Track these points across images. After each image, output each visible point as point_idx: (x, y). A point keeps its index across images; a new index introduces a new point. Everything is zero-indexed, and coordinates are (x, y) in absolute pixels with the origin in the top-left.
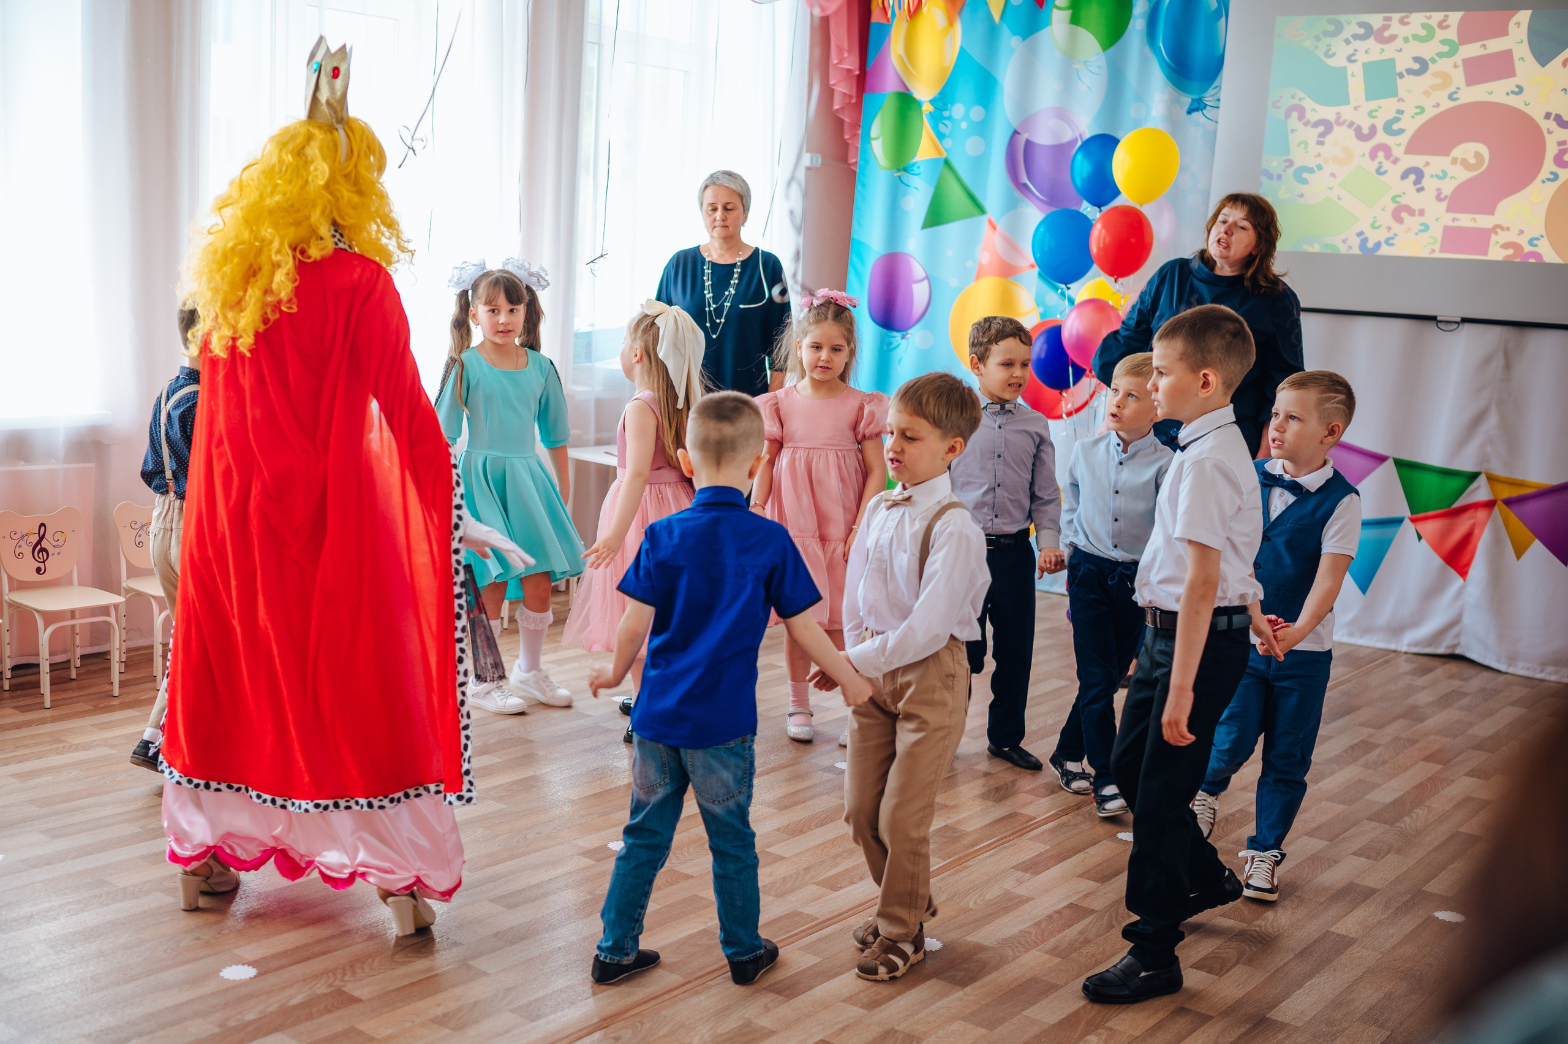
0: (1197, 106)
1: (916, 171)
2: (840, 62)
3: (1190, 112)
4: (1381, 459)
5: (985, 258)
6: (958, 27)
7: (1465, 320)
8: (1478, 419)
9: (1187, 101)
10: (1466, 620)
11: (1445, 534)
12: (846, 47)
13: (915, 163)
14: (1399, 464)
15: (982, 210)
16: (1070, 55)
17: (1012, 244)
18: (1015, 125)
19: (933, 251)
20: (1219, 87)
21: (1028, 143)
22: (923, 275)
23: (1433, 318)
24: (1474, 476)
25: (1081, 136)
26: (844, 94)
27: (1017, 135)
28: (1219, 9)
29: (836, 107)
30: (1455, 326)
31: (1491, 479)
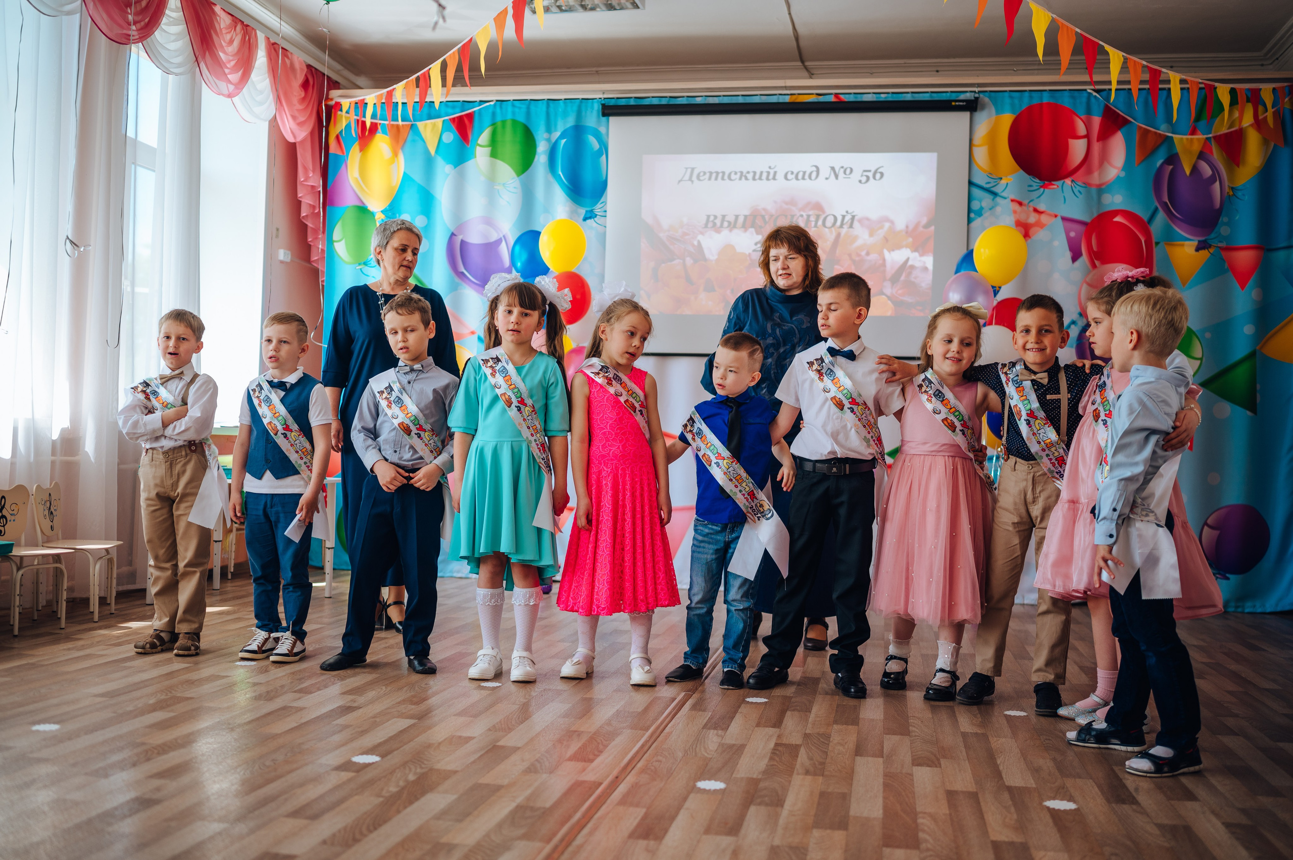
0: (590, 216)
2: (306, 180)
3: (585, 219)
6: (401, 157)
9: (582, 212)
12: (311, 168)
16: (492, 179)
18: (452, 229)
20: (605, 203)
21: (463, 242)
25: (504, 236)
26: (310, 205)
27: (454, 237)
28: (600, 149)
29: (303, 214)
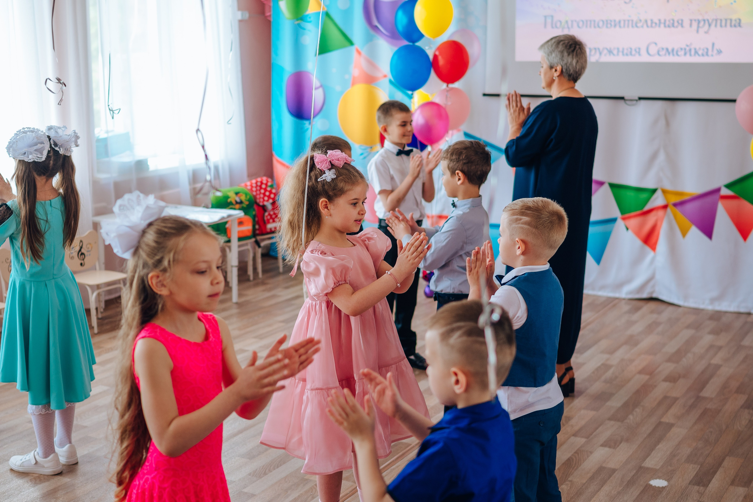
1: (309, 20)
4: (601, 184)
5: (356, 73)
7: (640, 99)
8: (654, 157)
10: (658, 277)
11: (641, 226)
13: (308, 15)
14: (612, 186)
15: (351, 43)
17: (372, 63)
19: (323, 70)
22: (318, 84)
23: (622, 98)
24: (654, 191)
30: (635, 102)
31: (664, 192)
